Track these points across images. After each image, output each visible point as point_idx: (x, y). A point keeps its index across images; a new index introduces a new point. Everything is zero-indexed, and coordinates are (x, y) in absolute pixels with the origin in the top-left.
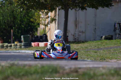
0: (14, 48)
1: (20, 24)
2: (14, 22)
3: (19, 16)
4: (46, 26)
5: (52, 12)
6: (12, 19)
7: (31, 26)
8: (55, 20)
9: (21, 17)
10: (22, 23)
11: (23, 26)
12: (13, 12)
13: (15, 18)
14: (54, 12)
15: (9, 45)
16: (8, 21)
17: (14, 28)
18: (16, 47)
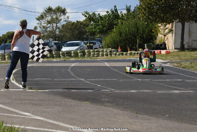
1: (143, 34)
2: (137, 32)
3: (142, 27)
4: (165, 35)
5: (169, 24)
6: (136, 30)
7: (151, 35)
8: (172, 30)
9: (143, 28)
12: (136, 24)
13: (138, 29)
14: (171, 24)
16: (133, 31)
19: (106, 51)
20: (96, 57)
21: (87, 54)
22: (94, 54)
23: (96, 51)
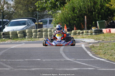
0: (86, 34)
10: (103, 8)
11: (103, 11)
15: (81, 31)
17: (94, 13)
18: (87, 34)
19: (50, 31)
20: (39, 38)
21: (27, 34)
22: (36, 35)
23: (39, 31)
